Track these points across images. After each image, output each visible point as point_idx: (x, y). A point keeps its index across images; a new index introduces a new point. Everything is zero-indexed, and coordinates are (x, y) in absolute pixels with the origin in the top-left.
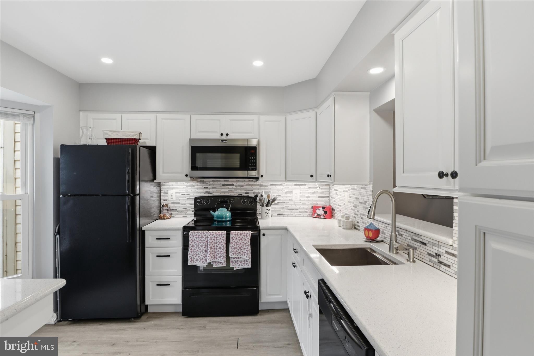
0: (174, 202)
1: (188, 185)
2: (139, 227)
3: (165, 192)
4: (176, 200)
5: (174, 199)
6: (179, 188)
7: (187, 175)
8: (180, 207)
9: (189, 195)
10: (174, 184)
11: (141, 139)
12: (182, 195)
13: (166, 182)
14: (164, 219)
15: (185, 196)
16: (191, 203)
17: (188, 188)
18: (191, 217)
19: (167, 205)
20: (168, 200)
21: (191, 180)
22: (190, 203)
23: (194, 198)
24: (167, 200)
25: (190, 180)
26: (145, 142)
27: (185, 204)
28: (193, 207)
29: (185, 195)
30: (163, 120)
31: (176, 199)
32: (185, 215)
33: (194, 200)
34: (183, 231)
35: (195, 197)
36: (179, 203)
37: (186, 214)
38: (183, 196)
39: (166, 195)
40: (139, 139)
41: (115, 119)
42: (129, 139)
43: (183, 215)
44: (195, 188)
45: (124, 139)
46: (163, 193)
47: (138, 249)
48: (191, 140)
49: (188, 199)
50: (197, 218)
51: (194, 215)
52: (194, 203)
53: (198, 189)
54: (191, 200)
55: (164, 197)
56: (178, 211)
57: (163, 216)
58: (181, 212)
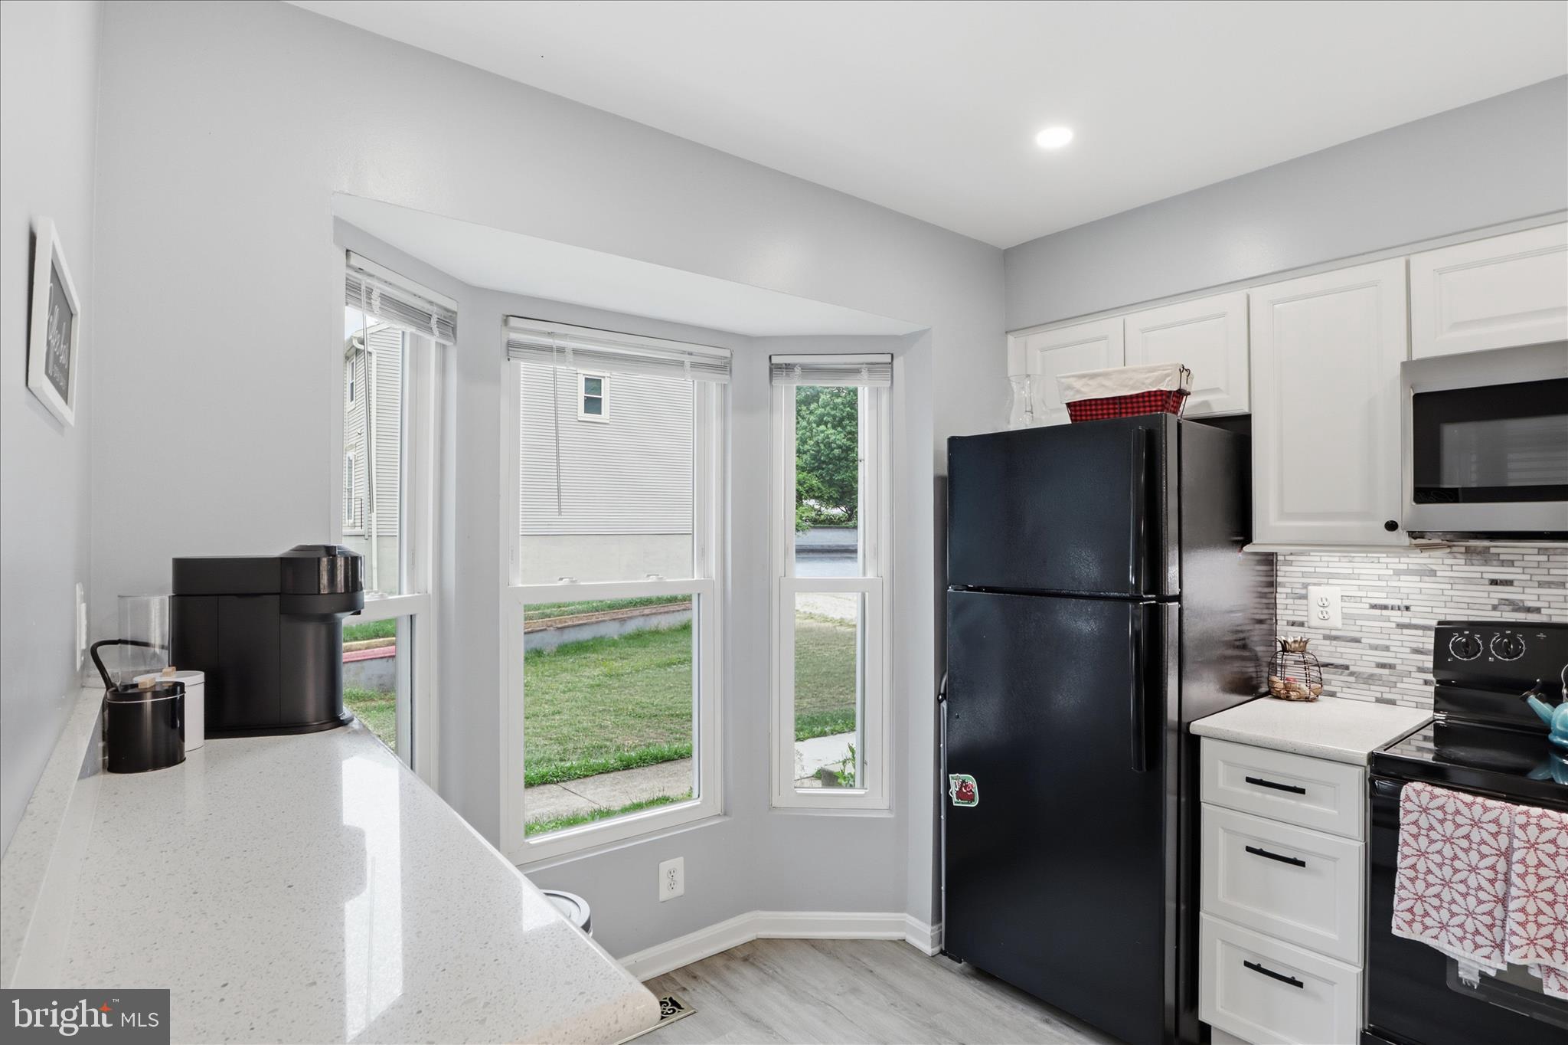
0: (1334, 633)
1: (1405, 567)
2: (1176, 719)
3: (1297, 591)
4: (1345, 627)
5: (1336, 621)
6: (1358, 577)
7: (1392, 526)
8: (1363, 660)
9: (1407, 608)
10: (1337, 559)
11: (1189, 394)
12: (1374, 607)
13: (1302, 554)
14: (1288, 698)
15: (1385, 612)
16: (1421, 646)
17: (1403, 578)
18: (1419, 705)
19: (1302, 647)
20: (1306, 625)
21: (1417, 546)
22: (1415, 645)
23: (1434, 623)
24: (1302, 624)
25: (1410, 547)
26: (1206, 404)
27: (1387, 648)
28: (1431, 665)
29: (1385, 607)
30: (1276, 306)
31: (1343, 624)
32: (1386, 696)
33: (1433, 634)
34: (1368, 769)
35: (1440, 623)
36: (1357, 641)
37: (1393, 690)
38: (1377, 612)
39: (1298, 602)
40: (1181, 394)
41: (1105, 338)
42: (1143, 395)
43: (1379, 695)
44: (1438, 579)
45: (1125, 397)
46: (1284, 596)
47: (1171, 800)
48: (1410, 367)
49: (1401, 626)
50: (1451, 718)
51: (1432, 701)
52: (1431, 647)
53: (1454, 586)
54: (1420, 632)
55: (1291, 612)
56: (1352, 674)
57: (1282, 686)
58: (1370, 679)
